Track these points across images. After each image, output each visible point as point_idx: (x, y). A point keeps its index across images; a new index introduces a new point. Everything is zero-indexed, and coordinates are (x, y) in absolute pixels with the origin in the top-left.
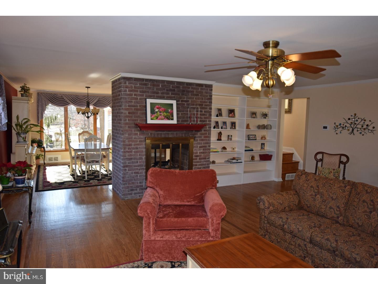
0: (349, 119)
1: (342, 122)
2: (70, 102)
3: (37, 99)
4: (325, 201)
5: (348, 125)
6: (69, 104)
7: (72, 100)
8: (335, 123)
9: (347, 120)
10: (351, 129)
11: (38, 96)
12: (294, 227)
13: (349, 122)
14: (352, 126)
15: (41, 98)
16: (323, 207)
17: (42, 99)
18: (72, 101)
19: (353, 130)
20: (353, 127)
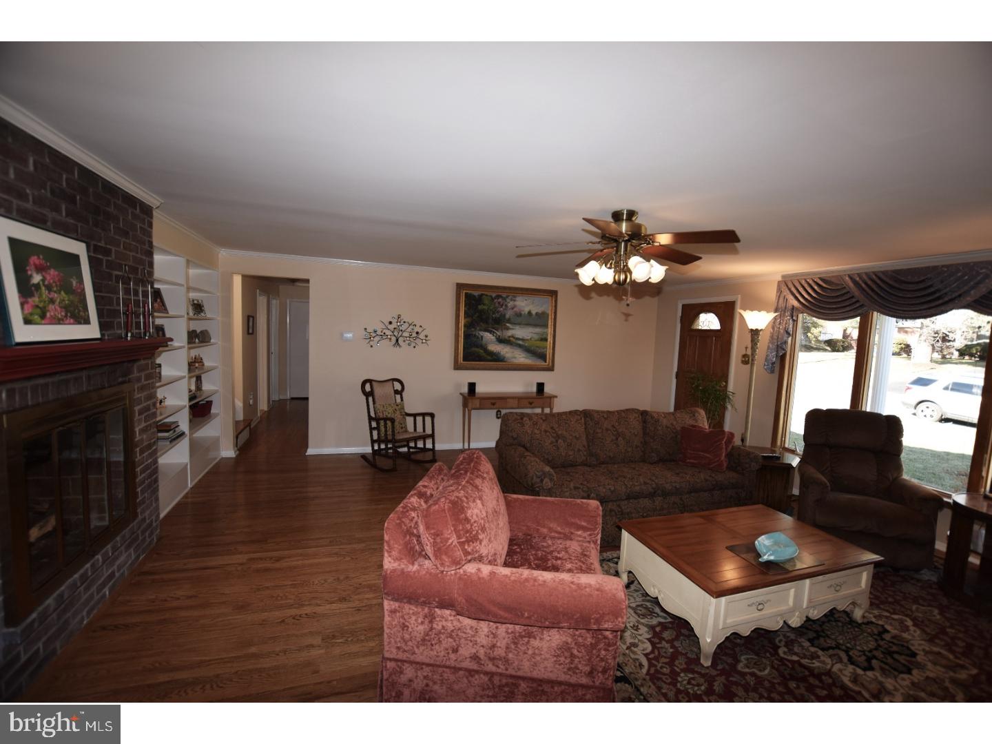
0: (390, 323)
1: (379, 328)
4: (571, 444)
5: (388, 333)
8: (366, 329)
9: (387, 324)
10: (394, 339)
12: (604, 490)
13: (390, 327)
14: (396, 333)
16: (571, 453)
19: (397, 340)
20: (396, 335)
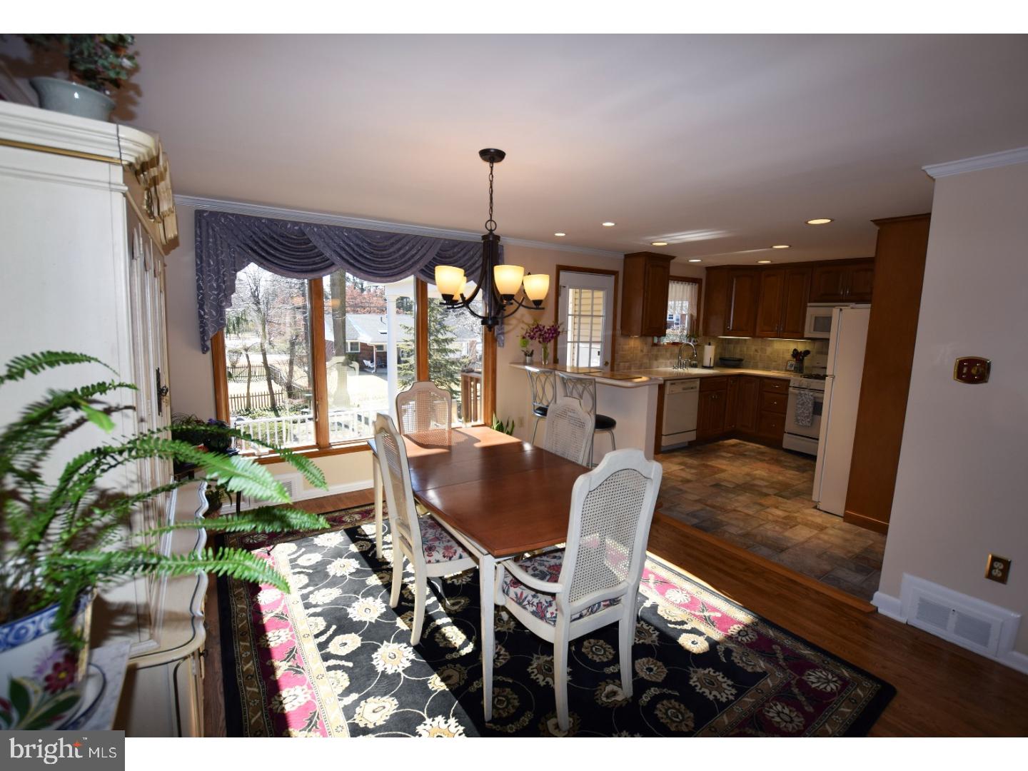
2: (337, 259)
3: (196, 241)
6: (333, 264)
7: (345, 250)
11: (200, 227)
15: (215, 237)
17: (219, 242)
18: (344, 255)
